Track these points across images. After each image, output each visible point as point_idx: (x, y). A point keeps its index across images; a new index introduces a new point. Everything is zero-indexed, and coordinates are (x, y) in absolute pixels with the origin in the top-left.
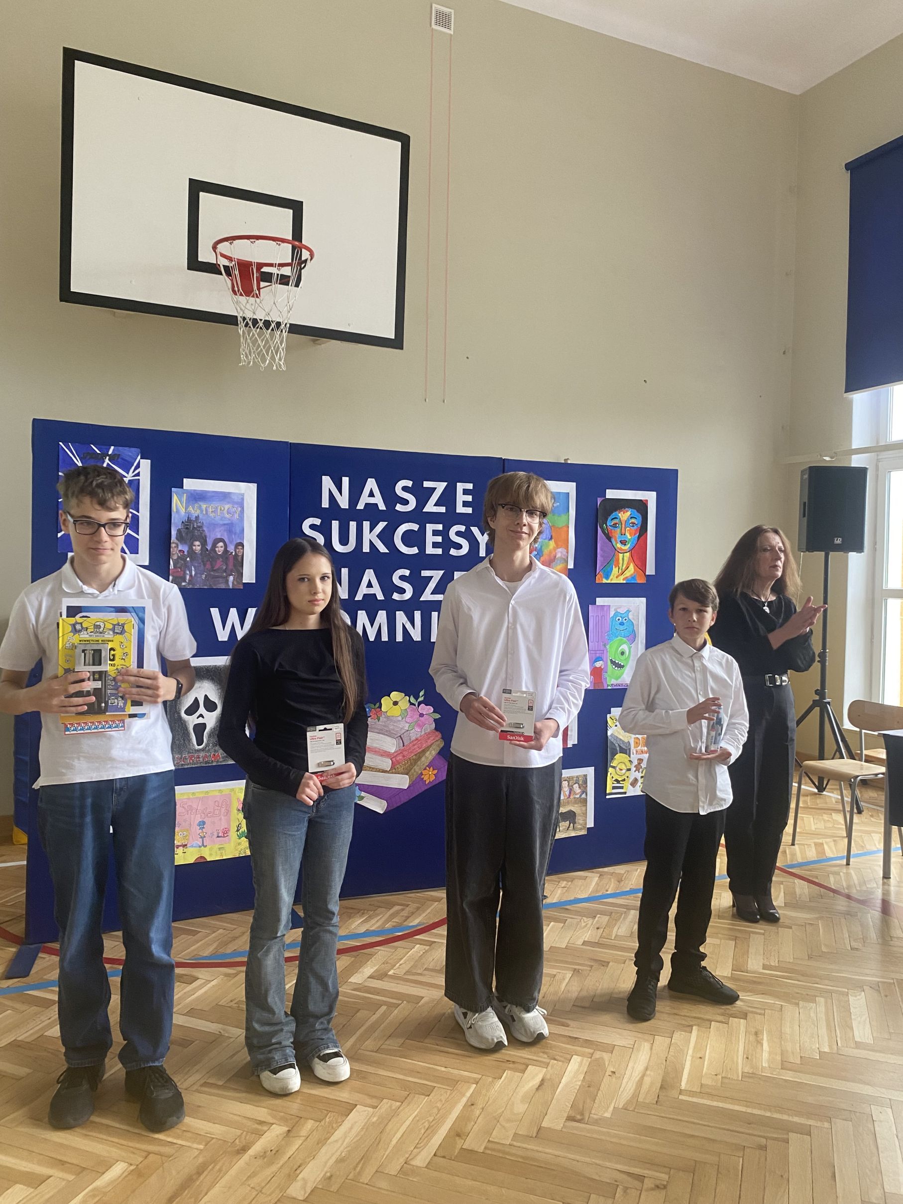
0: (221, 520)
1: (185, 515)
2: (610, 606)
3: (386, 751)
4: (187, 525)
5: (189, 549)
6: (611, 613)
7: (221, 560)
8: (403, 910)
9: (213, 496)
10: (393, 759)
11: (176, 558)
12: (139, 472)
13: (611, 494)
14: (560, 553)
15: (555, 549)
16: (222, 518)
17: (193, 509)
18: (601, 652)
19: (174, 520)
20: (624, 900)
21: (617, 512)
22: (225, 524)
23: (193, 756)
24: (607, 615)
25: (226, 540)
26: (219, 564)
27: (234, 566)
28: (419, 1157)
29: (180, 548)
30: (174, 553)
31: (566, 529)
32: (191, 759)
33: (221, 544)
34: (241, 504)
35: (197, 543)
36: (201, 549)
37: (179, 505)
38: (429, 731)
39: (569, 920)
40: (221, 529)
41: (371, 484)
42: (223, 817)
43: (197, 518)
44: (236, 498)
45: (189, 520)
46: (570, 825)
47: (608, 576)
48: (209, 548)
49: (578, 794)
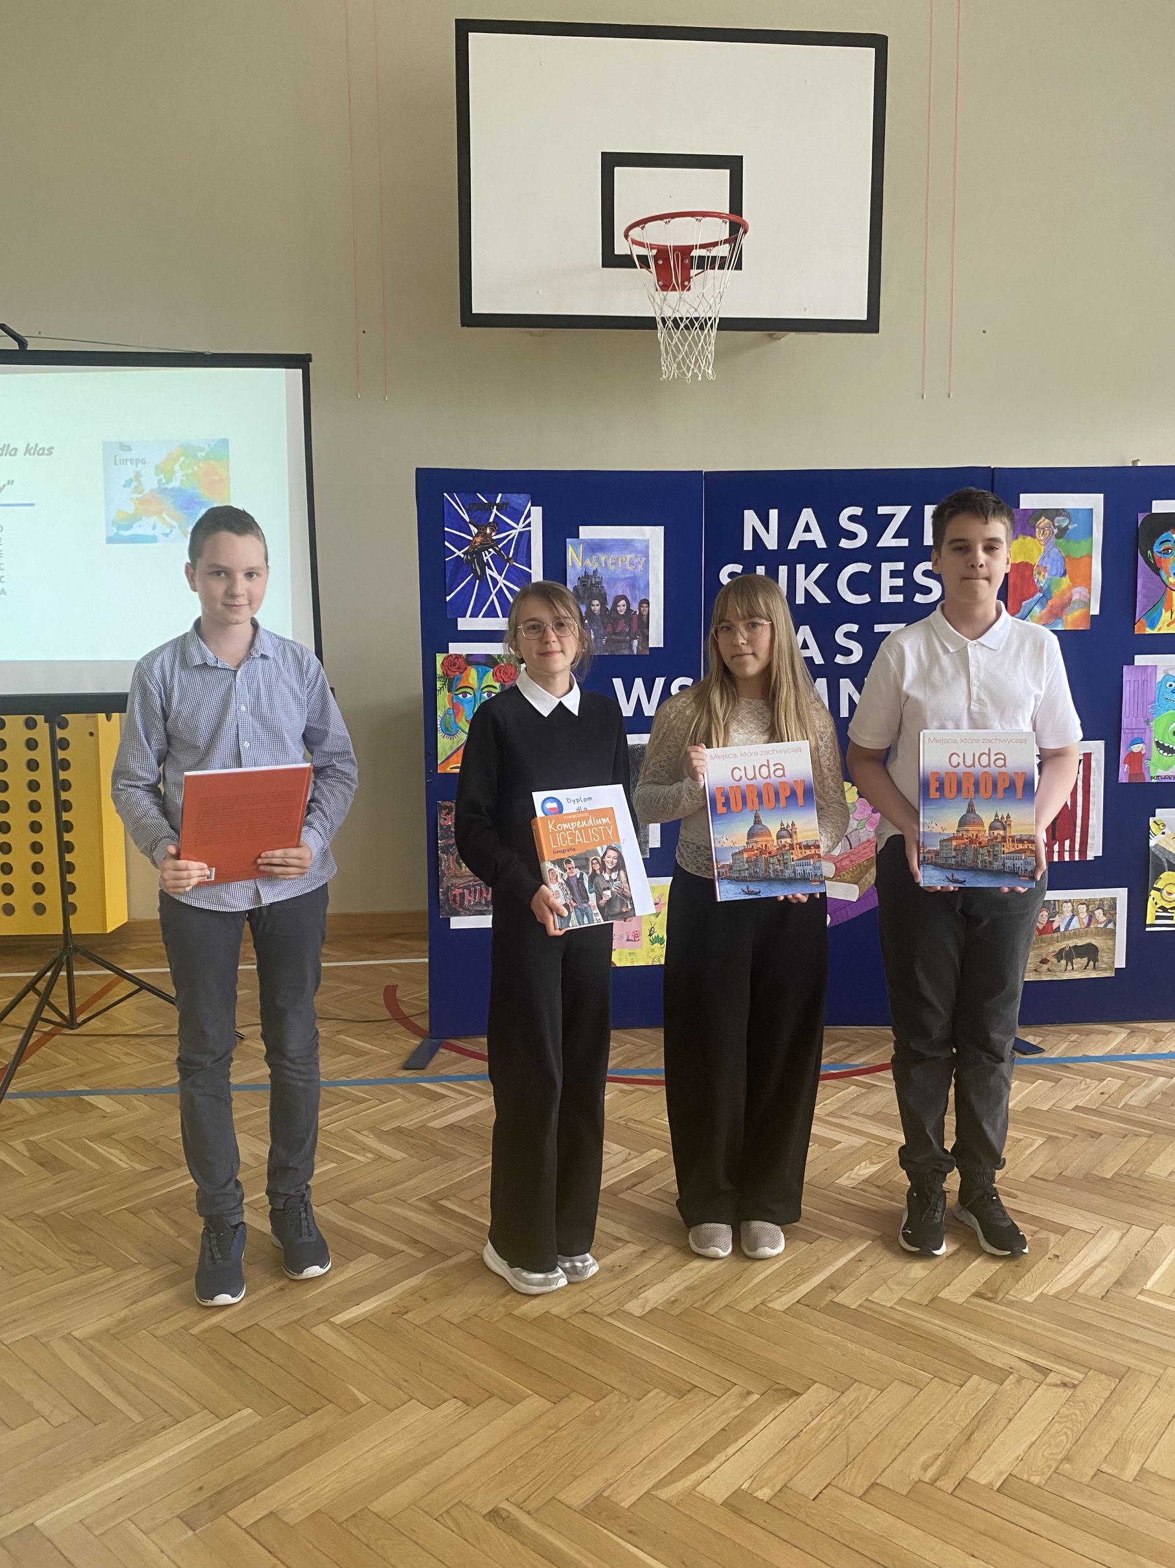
0: (623, 573)
1: (582, 570)
2: (1156, 666)
4: (585, 581)
5: (587, 609)
6: (1158, 676)
7: (623, 621)
8: (848, 1046)
9: (613, 545)
10: (837, 864)
12: (530, 523)
14: (1078, 594)
15: (1070, 588)
16: (623, 570)
17: (591, 562)
19: (570, 573)
20: (1155, 1065)
21: (1170, 532)
22: (626, 578)
24: (1151, 680)
25: (629, 598)
26: (622, 626)
27: (639, 627)
28: (779, 1301)
31: (1087, 559)
33: (623, 602)
34: (646, 554)
35: (596, 602)
36: (601, 610)
37: (574, 556)
39: (1065, 1079)
40: (623, 583)
41: (807, 515)
43: (595, 572)
44: (640, 546)
45: (586, 575)
46: (1088, 963)
47: (1154, 624)
48: (609, 607)
49: (1101, 923)
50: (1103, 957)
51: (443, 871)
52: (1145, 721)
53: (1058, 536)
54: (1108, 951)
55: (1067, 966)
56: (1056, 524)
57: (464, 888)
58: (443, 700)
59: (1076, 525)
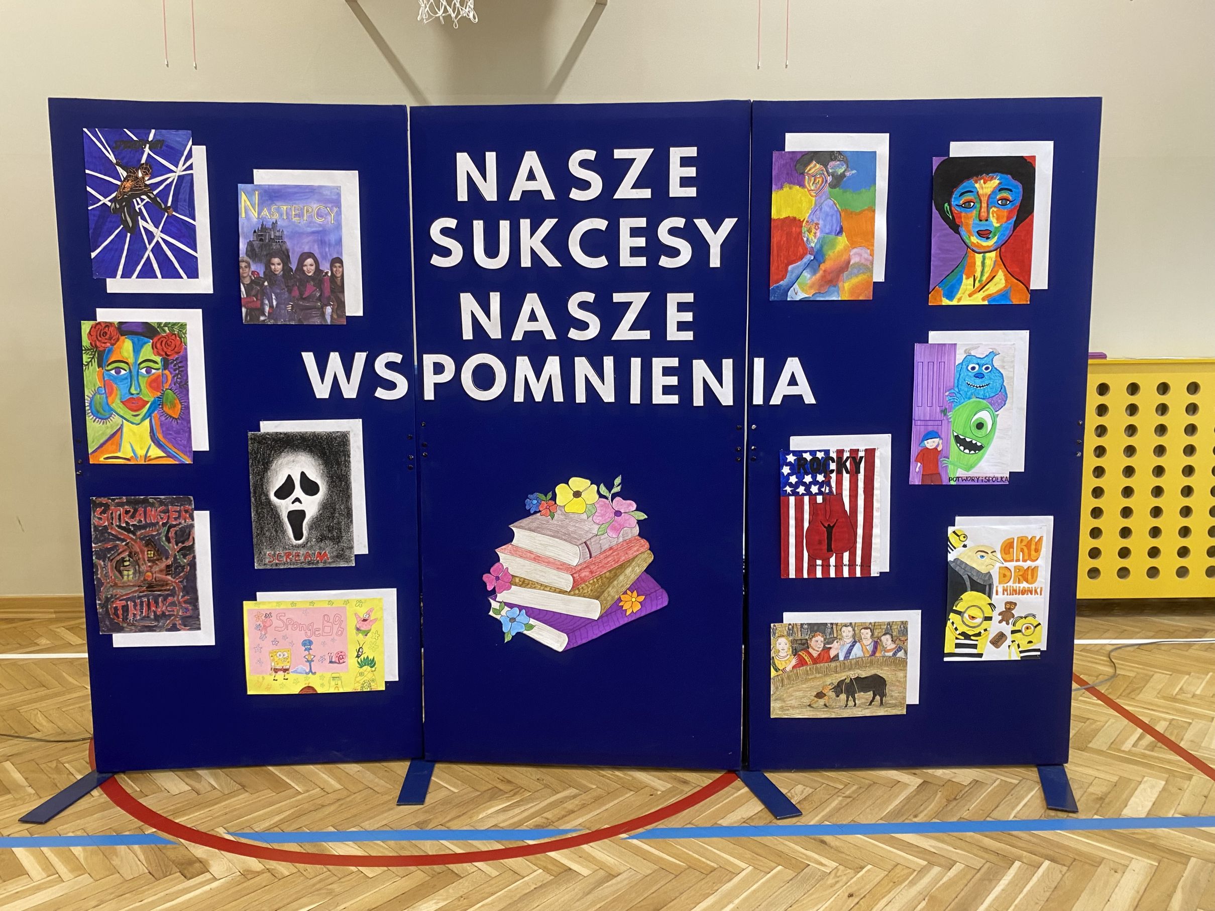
0: (308, 226)
1: (258, 223)
2: (955, 344)
3: (565, 564)
4: (262, 235)
5: (266, 268)
6: (957, 356)
7: (312, 283)
9: (296, 193)
10: (575, 575)
11: (248, 282)
12: (192, 164)
13: (959, 149)
16: (310, 222)
17: (270, 213)
18: (936, 423)
19: (243, 228)
21: (972, 181)
22: (313, 233)
23: (290, 554)
24: (949, 360)
25: (318, 256)
26: (310, 288)
27: (332, 291)
29: (253, 268)
30: (245, 275)
31: (868, 213)
32: (287, 557)
33: (309, 261)
34: (335, 201)
35: (276, 260)
36: (283, 269)
37: (248, 206)
38: (630, 536)
40: (309, 238)
41: (531, 160)
42: (336, 637)
43: (274, 224)
44: (328, 193)
45: (264, 228)
46: (874, 698)
47: (952, 292)
48: (294, 266)
49: (889, 651)
50: (892, 691)
51: (99, 579)
52: (942, 411)
53: (833, 186)
54: (897, 684)
55: (847, 701)
56: (830, 171)
57: (127, 600)
58: (92, 376)
59: (854, 172)
